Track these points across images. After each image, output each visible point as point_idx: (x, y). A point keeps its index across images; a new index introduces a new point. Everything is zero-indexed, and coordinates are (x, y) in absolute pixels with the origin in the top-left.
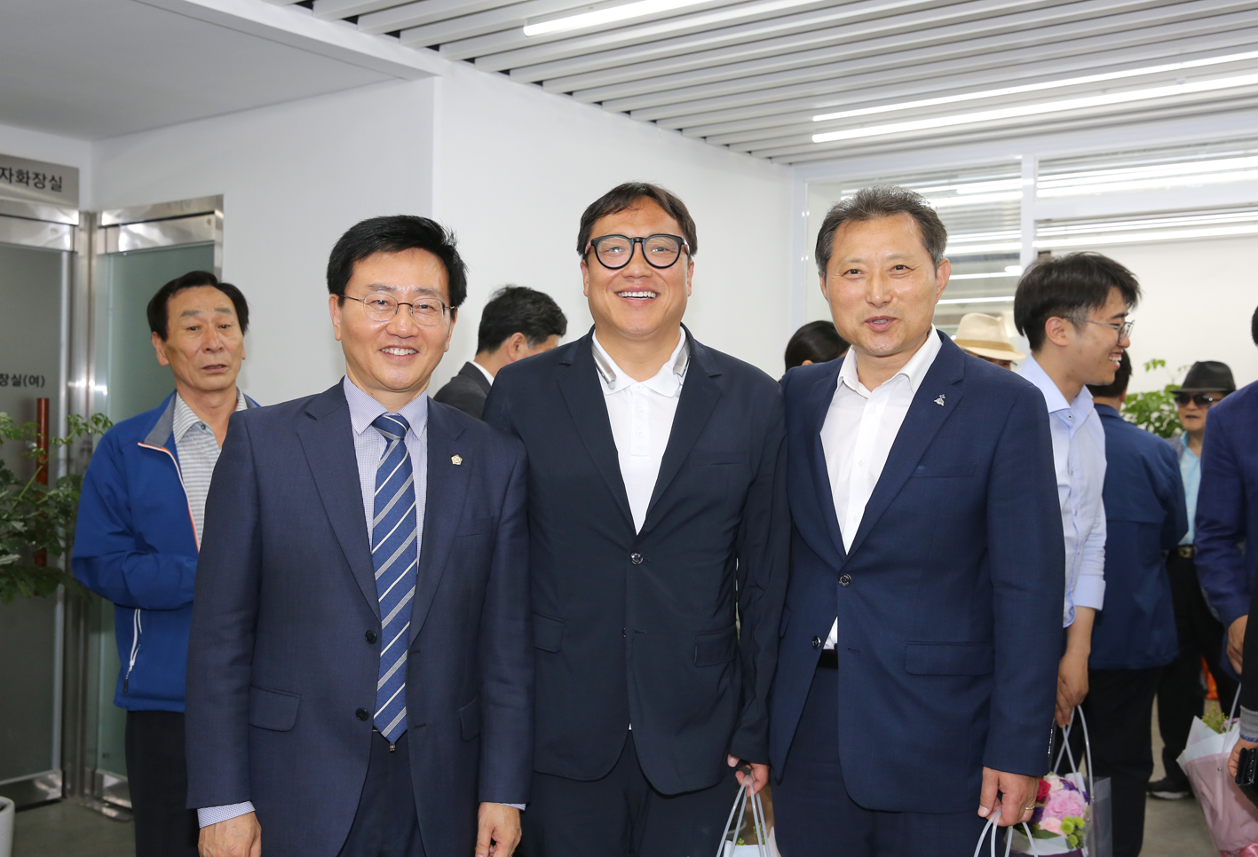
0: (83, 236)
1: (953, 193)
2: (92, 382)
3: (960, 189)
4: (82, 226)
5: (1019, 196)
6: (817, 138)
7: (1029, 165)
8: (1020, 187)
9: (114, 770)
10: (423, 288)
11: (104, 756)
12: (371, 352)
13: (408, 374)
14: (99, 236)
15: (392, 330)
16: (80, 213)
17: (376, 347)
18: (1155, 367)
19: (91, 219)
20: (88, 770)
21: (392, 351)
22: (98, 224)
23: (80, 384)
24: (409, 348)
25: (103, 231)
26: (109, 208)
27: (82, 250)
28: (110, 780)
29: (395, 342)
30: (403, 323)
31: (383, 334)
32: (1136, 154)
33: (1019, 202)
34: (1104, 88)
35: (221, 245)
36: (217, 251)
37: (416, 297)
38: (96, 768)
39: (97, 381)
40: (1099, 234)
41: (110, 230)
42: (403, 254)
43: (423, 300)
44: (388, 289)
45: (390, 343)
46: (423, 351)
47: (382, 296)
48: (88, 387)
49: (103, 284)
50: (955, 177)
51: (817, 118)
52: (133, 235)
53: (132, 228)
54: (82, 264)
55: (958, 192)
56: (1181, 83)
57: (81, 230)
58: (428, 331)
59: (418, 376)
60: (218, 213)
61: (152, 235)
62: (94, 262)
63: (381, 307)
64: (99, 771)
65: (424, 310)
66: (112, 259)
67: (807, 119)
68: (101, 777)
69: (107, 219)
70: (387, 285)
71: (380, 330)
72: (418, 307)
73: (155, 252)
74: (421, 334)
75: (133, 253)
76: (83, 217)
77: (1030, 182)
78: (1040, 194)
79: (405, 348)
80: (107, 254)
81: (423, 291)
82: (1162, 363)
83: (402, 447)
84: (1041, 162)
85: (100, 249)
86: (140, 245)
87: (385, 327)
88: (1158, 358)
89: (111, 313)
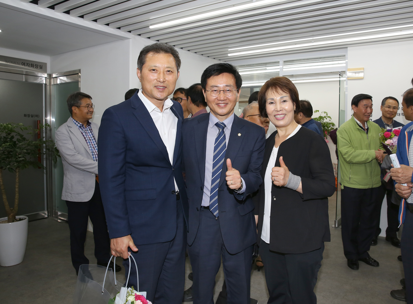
0: (48, 80)
1: (266, 69)
2: (51, 118)
3: (268, 68)
4: (48, 77)
5: (279, 70)
6: (229, 55)
7: (281, 62)
8: (279, 68)
9: (60, 211)
10: (227, 85)
11: (57, 207)
12: (213, 105)
13: (224, 111)
14: (52, 80)
15: (219, 99)
16: (47, 74)
17: (215, 103)
18: (317, 112)
19: (50, 76)
20: (54, 211)
21: (220, 104)
22: (52, 77)
23: (48, 118)
24: (225, 103)
25: (53, 79)
26: (55, 73)
27: (48, 84)
28: (59, 213)
29: (221, 102)
30: (222, 96)
31: (216, 100)
32: (306, 60)
33: (279, 72)
34: (296, 44)
35: (80, 82)
36: (79, 83)
37: (225, 88)
38: (55, 210)
39: (52, 118)
40: (303, 80)
41: (55, 78)
42: (221, 76)
43: (228, 88)
44: (217, 87)
45: (219, 103)
46: (229, 103)
47: (216, 89)
48: (50, 119)
49: (54, 92)
50: (266, 65)
51: (229, 50)
52: (61, 80)
53: (60, 77)
54: (48, 87)
55: (267, 69)
56: (313, 43)
57: (48, 79)
58: (230, 97)
59: (228, 111)
60: (79, 74)
61: (64, 79)
62: (51, 87)
63: (215, 92)
64: (56, 211)
65: (228, 92)
66: (55, 86)
67: (227, 50)
68: (57, 213)
69: (54, 76)
70: (216, 85)
71: (215, 99)
72: (226, 91)
73: (66, 83)
74: (228, 99)
75: (61, 84)
76: (48, 75)
77: (282, 67)
78: (284, 70)
79: (223, 103)
80: (54, 84)
81: (227, 86)
82: (318, 111)
83: (223, 132)
84: (284, 62)
85: (52, 83)
86: (63, 82)
87: (217, 98)
88: (317, 110)
89: (55, 99)
